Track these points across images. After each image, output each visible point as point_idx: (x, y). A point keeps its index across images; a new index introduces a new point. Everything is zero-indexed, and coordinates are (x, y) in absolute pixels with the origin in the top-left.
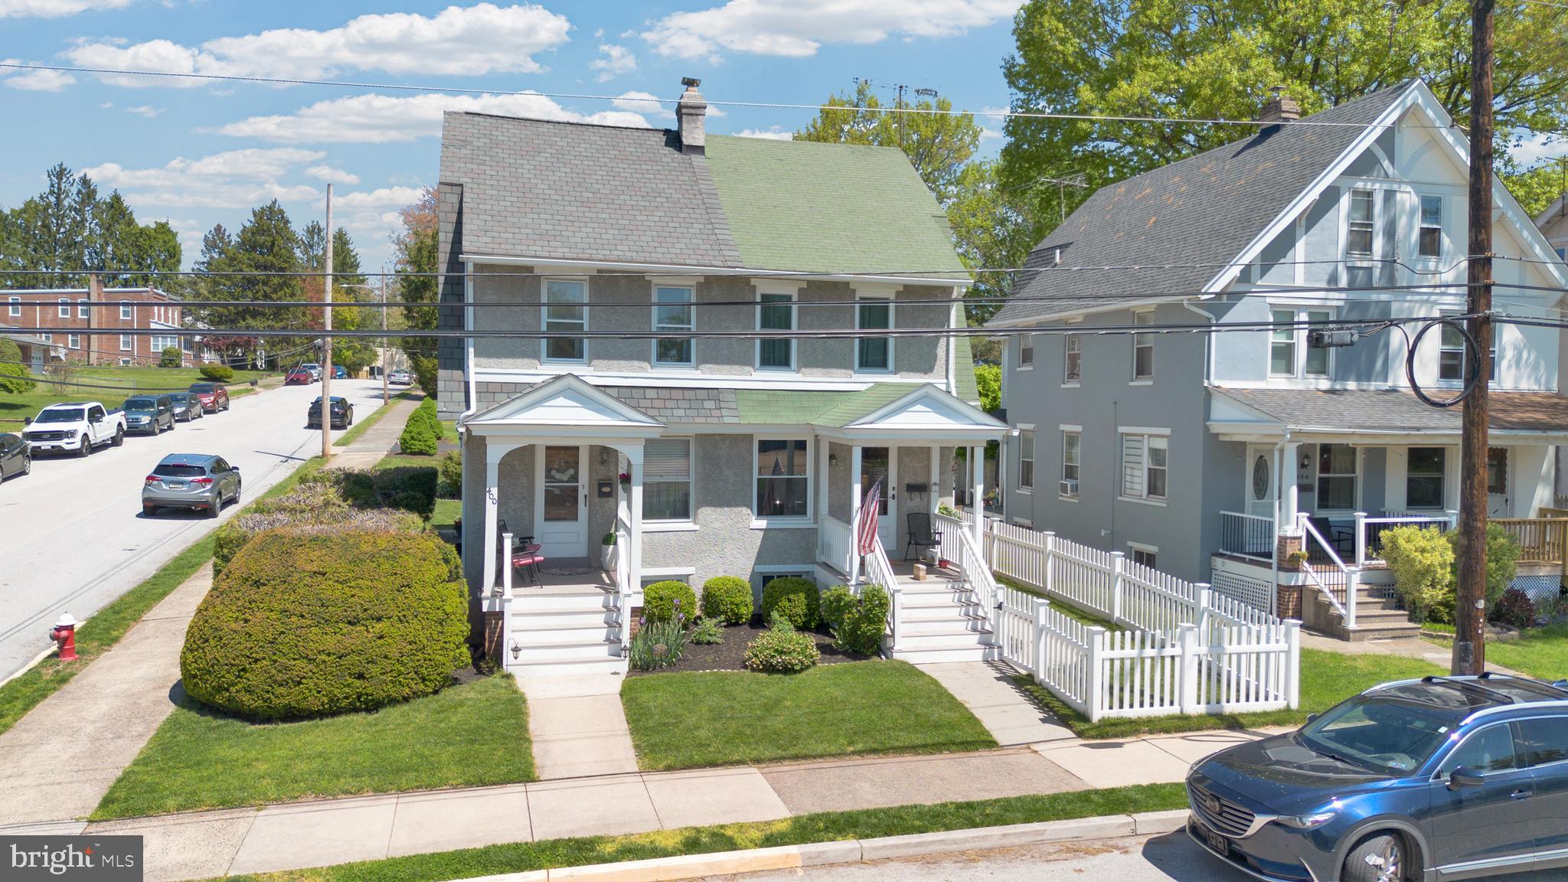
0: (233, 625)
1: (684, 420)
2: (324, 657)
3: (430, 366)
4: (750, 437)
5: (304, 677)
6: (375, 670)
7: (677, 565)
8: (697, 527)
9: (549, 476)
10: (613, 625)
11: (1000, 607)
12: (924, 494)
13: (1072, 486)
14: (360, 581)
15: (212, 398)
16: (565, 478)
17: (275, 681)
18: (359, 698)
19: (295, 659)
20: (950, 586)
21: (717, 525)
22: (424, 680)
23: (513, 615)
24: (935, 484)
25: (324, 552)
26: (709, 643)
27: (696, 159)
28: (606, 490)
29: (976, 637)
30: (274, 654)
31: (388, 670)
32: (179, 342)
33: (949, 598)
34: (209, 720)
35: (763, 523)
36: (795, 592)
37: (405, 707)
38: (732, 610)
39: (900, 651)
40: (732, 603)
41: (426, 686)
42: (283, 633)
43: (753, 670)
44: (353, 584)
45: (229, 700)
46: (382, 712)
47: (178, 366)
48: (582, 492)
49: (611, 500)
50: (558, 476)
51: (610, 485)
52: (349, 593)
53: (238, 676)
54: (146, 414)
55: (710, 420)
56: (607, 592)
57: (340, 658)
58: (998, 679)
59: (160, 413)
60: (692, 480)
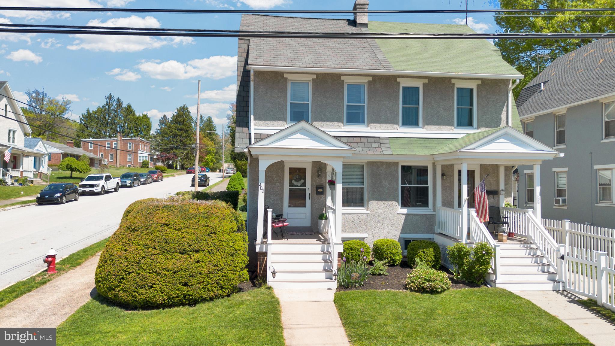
0: (119, 253)
1: (362, 153)
2: (165, 272)
3: (241, 164)
4: (396, 164)
5: (154, 284)
6: (194, 281)
7: (358, 232)
8: (368, 212)
9: (291, 184)
10: (327, 261)
11: (562, 258)
12: (496, 196)
13: (562, 200)
14: (188, 229)
15: (156, 176)
16: (299, 185)
17: (138, 286)
18: (185, 297)
19: (150, 273)
20: (522, 246)
21: (379, 211)
22: (222, 288)
23: (272, 254)
24: (502, 190)
25: (169, 213)
26: (380, 275)
27: (363, 29)
28: (320, 190)
29: (546, 276)
30: (139, 270)
31: (202, 281)
32: (149, 158)
33: (523, 253)
34: (105, 307)
35: (405, 211)
36: (427, 247)
37: (211, 304)
38: (391, 257)
39: (500, 283)
40: (391, 253)
41: (223, 291)
42: (144, 257)
43: (412, 290)
44: (183, 231)
45: (115, 296)
46: (198, 306)
47: (148, 167)
48: (308, 192)
49: (323, 196)
50: (295, 183)
51: (322, 188)
52: (181, 236)
53: (119, 282)
54: (129, 180)
55: (376, 153)
56: (323, 243)
57: (174, 273)
58: (570, 302)
59: (135, 180)
60: (365, 186)
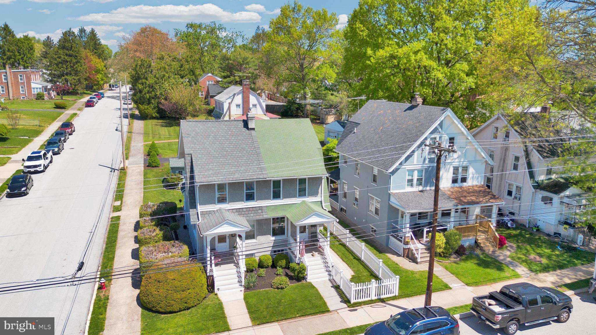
1: (253, 217)
2: (178, 300)
4: (270, 219)
5: (173, 305)
6: (189, 301)
8: (257, 241)
10: (239, 277)
11: (333, 267)
12: (315, 227)
13: (357, 204)
14: (183, 280)
15: (70, 130)
17: (167, 306)
18: (186, 307)
19: (171, 301)
20: (321, 257)
21: (262, 240)
23: (216, 277)
25: (174, 273)
26: (262, 276)
27: (252, 131)
28: (233, 235)
29: (327, 273)
30: (166, 300)
31: (192, 300)
33: (321, 261)
35: (274, 238)
36: (283, 259)
37: (195, 307)
38: (267, 265)
39: (309, 279)
40: (267, 263)
41: (199, 301)
42: (168, 295)
46: (191, 309)
47: (43, 99)
48: (227, 235)
49: (235, 237)
52: (181, 284)
53: (158, 304)
54: (56, 147)
55: (260, 217)
56: (237, 268)
57: (181, 299)
58: (332, 287)
60: (255, 230)
